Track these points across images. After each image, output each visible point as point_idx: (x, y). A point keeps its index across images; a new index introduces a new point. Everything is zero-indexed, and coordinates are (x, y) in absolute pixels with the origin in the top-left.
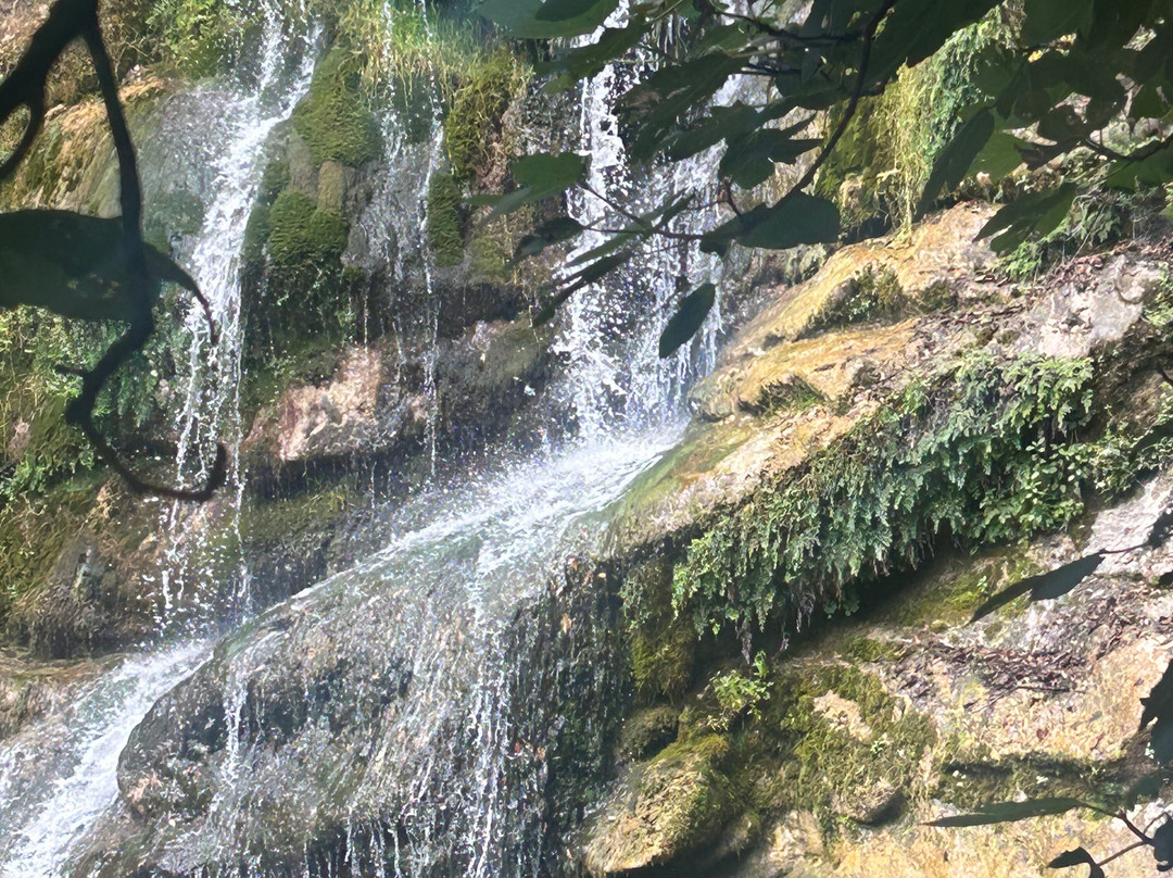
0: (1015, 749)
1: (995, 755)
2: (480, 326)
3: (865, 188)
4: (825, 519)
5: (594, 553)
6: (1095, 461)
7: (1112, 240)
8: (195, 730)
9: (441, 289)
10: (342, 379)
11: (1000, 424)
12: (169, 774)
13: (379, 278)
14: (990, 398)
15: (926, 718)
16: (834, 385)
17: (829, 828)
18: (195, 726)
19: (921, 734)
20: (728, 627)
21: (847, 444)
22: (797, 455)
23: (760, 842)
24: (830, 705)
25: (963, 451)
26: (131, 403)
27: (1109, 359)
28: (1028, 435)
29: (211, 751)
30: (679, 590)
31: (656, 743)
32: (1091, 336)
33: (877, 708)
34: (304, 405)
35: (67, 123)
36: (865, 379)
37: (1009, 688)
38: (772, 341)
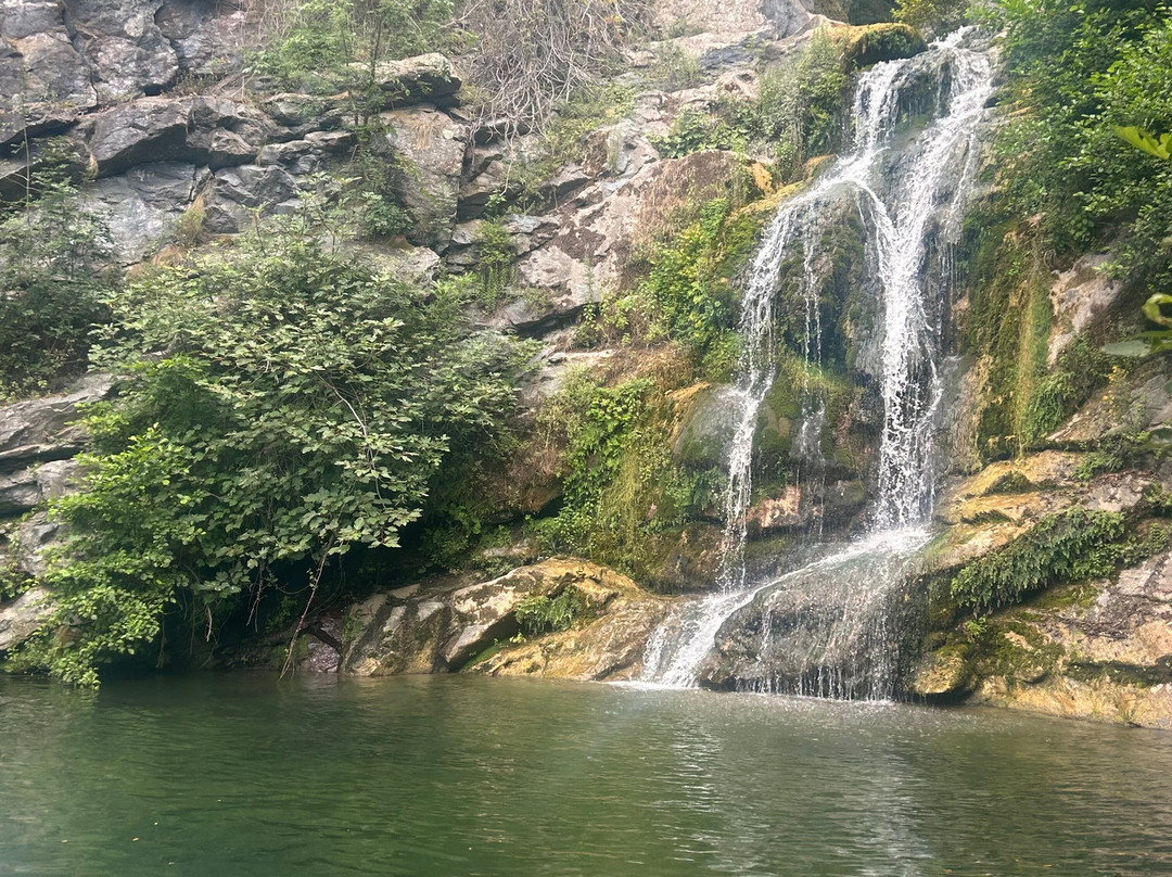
0: (1105, 659)
1: (1096, 661)
2: (839, 482)
3: (999, 442)
4: (1015, 566)
5: (918, 572)
6: (1123, 551)
7: (1121, 469)
8: (750, 626)
9: (828, 467)
10: (784, 498)
11: (1085, 535)
12: (739, 642)
13: (803, 461)
14: (1081, 525)
15: (1060, 645)
16: (1016, 515)
17: (1011, 683)
18: (750, 624)
19: (1058, 650)
20: (971, 603)
21: (1024, 538)
22: (1004, 541)
23: (979, 686)
24: (1011, 636)
25: (1069, 544)
26: (700, 500)
27: (1129, 513)
28: (1096, 540)
29: (756, 634)
30: (954, 588)
31: (938, 646)
32: (1121, 504)
33: (1035, 639)
34: (770, 507)
35: (675, 396)
36: (1027, 514)
37: (1096, 636)
38: (969, 496)
